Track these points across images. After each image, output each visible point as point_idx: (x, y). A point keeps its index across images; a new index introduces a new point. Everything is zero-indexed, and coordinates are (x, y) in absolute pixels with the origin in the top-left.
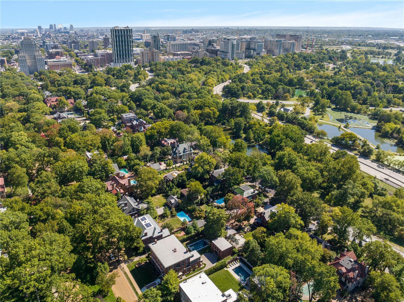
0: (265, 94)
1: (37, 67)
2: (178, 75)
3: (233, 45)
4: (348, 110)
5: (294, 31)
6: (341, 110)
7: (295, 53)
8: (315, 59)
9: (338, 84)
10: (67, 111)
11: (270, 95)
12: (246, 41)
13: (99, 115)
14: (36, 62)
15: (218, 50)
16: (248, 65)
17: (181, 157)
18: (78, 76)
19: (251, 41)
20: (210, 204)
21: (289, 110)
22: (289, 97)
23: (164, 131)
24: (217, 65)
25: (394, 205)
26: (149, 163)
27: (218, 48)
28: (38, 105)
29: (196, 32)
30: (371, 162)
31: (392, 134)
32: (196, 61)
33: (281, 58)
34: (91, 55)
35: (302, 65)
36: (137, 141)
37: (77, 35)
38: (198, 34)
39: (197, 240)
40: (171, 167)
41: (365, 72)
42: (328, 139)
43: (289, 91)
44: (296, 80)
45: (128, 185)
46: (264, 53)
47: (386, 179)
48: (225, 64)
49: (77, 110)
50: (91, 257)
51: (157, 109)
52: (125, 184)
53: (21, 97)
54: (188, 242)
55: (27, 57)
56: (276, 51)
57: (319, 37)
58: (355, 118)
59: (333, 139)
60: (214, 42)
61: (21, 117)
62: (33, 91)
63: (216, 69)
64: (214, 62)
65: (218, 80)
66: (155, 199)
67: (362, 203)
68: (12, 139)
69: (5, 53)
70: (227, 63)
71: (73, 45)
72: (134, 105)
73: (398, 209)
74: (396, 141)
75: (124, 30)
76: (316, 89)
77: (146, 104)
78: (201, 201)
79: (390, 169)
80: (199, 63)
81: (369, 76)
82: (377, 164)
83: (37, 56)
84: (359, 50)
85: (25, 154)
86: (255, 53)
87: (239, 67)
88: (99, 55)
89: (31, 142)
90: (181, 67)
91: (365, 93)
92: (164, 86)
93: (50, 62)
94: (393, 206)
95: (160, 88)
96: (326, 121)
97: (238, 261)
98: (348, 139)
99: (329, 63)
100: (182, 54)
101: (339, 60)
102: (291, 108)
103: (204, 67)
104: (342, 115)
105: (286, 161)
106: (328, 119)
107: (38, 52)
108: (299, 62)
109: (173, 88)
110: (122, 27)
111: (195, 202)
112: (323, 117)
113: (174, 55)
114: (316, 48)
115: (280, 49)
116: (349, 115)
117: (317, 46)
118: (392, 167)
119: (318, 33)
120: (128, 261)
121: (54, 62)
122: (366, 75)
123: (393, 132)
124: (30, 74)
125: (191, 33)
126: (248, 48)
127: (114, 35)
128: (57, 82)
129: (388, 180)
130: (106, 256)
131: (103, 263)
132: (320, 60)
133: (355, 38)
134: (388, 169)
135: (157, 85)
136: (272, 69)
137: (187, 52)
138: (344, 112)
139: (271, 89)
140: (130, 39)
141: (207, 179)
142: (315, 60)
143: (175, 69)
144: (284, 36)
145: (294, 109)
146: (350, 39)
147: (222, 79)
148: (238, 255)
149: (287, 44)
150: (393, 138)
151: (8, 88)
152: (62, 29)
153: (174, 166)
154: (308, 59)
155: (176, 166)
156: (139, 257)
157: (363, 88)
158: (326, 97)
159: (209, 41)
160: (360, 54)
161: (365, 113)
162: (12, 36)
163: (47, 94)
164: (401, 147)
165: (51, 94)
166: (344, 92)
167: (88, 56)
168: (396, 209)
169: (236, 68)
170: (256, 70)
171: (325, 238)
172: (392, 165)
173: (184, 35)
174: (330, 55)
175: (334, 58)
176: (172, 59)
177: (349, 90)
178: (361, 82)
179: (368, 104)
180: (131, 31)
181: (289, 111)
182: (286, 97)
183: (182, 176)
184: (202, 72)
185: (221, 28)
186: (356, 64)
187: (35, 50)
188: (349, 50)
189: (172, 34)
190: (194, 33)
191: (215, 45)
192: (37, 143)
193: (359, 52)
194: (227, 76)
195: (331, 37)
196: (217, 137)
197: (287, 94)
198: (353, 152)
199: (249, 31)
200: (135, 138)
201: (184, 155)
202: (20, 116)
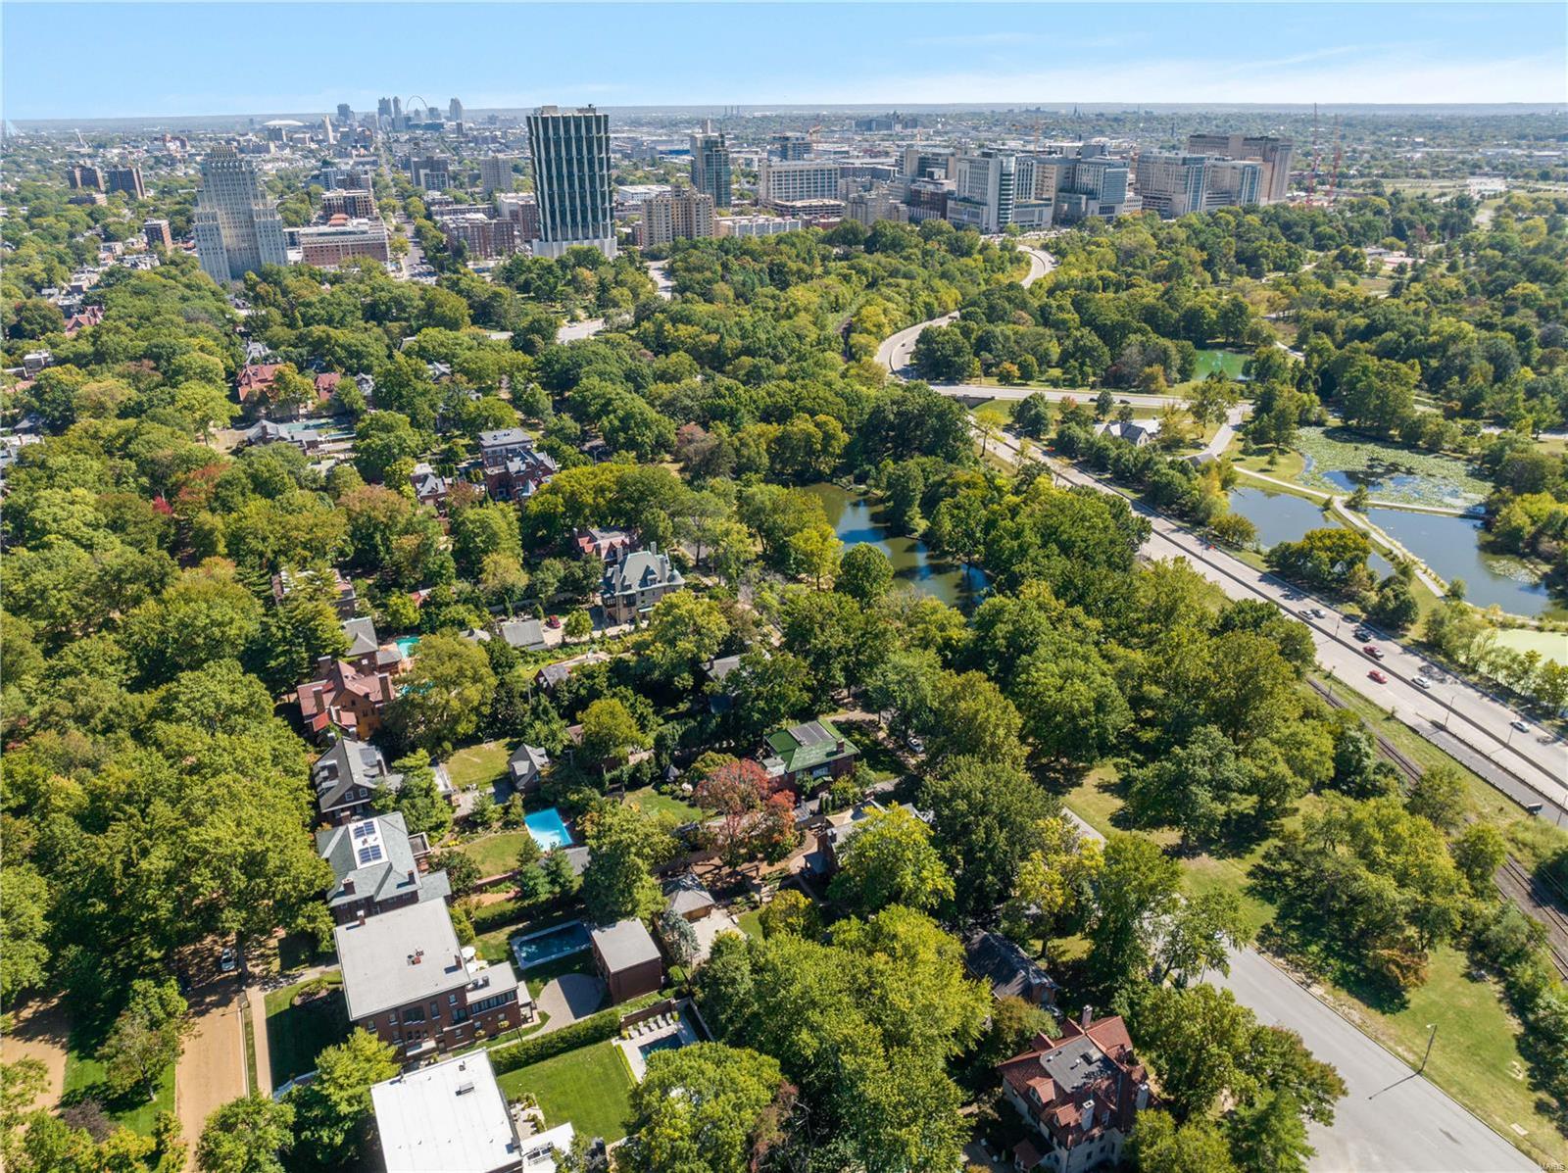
0: (1073, 365)
1: (258, 254)
2: (758, 289)
3: (1004, 176)
4: (1392, 436)
5: (1296, 121)
6: (1364, 436)
7: (1250, 210)
8: (1329, 230)
9: (1380, 332)
10: (309, 417)
11: (1089, 370)
12: (1059, 161)
13: (384, 436)
14: (254, 235)
15: (951, 193)
16: (1053, 254)
17: (630, 601)
18: (383, 290)
19: (1079, 161)
20: (665, 788)
21: (1142, 430)
22: (1161, 380)
23: (591, 501)
24: (925, 253)
25: (1379, 836)
26: (515, 619)
27: (950, 185)
28: (190, 391)
29: (906, 126)
30: (1400, 650)
31: (1535, 538)
32: (850, 237)
33: (1189, 226)
34: (477, 211)
35: (1266, 256)
36: (477, 535)
37: (466, 135)
38: (916, 131)
39: (559, 920)
40: (585, 638)
41: (1513, 284)
42: (1257, 552)
43: (1163, 358)
44: (1213, 315)
45: (380, 697)
46: (1129, 206)
47: (1435, 724)
48: (959, 250)
49: (343, 414)
50: (156, 955)
51: (612, 416)
52: (367, 696)
53: (146, 361)
54: (521, 926)
55: (222, 217)
56: (1182, 200)
57: (1388, 145)
58: (1409, 472)
59: (1273, 552)
60: (937, 165)
61: (119, 436)
62: (202, 339)
63: (914, 268)
64: (915, 240)
65: (908, 308)
66: (477, 755)
67: (1284, 821)
68: (37, 514)
69: (179, 203)
70: (965, 246)
71: (422, 172)
72: (545, 399)
73: (1393, 852)
74: (1546, 568)
75: (577, 120)
76: (1295, 348)
77: (584, 398)
78: (632, 777)
79: (1474, 686)
80: (858, 243)
81: (1527, 301)
82: (1424, 659)
83: (258, 216)
84: (1535, 195)
85: (50, 568)
86: (1094, 206)
87: (1011, 262)
88: (506, 211)
89: (106, 526)
90: (784, 258)
91: (1481, 368)
92: (684, 330)
93: (307, 235)
94: (1376, 842)
95: (666, 338)
96: (1284, 479)
97: (676, 1014)
98: (1324, 556)
99: (1391, 248)
100: (807, 210)
101: (1432, 238)
102: (1151, 426)
103: (867, 262)
104: (1359, 456)
105: (999, 634)
106: (1296, 471)
107: (260, 201)
108: (1258, 244)
109: (714, 338)
110: (567, 109)
111: (607, 776)
112: (1271, 463)
113: (782, 211)
114: (1357, 187)
115: (1196, 191)
116: (1389, 455)
117: (1360, 181)
118: (1481, 677)
119: (1392, 131)
120: (276, 981)
121: (320, 235)
122: (1514, 299)
123: (1540, 533)
124: (233, 278)
125: (889, 127)
126: (1069, 187)
127: (538, 138)
128: (303, 309)
129: (1442, 728)
130: (211, 955)
131: (160, 984)
132: (1351, 236)
133: (1544, 148)
134: (1464, 683)
135: (660, 329)
136: (1144, 267)
137: (832, 202)
138: (1370, 446)
139: (1094, 349)
140: (600, 152)
141: (685, 689)
142: (1331, 238)
143: (757, 267)
144: (1221, 142)
145: (1165, 427)
146: (1518, 152)
147: (927, 305)
148: (678, 995)
149: (1228, 172)
150: (1539, 556)
151: (117, 330)
152: (423, 116)
153: (597, 634)
154: (1299, 230)
155: (604, 635)
156: (322, 968)
157: (1478, 351)
158: (1315, 383)
159: (921, 159)
160: (1534, 211)
161: (1461, 449)
162: (238, 142)
163: (256, 354)
164: (1561, 594)
165: (269, 351)
166: (1386, 366)
167: (468, 216)
168: (1382, 855)
169: (997, 262)
170: (1074, 272)
171: (1064, 952)
172: (1483, 669)
173: (858, 138)
174: (1400, 215)
175: (1411, 226)
176: (762, 228)
177: (1418, 357)
178: (1472, 327)
179: (1486, 413)
180: (602, 122)
181: (1143, 436)
182: (1152, 378)
183: (590, 676)
184: (854, 278)
185: (1011, 111)
186: (1496, 253)
187: (251, 193)
188: (1489, 197)
189: (798, 134)
190: (898, 128)
191: (939, 173)
192: (131, 529)
193: (1531, 205)
194: (950, 295)
195: (1439, 145)
196: (792, 532)
197: (1157, 369)
198: (1340, 608)
199: (1116, 120)
200: (472, 522)
201: (643, 593)
202: (115, 431)
